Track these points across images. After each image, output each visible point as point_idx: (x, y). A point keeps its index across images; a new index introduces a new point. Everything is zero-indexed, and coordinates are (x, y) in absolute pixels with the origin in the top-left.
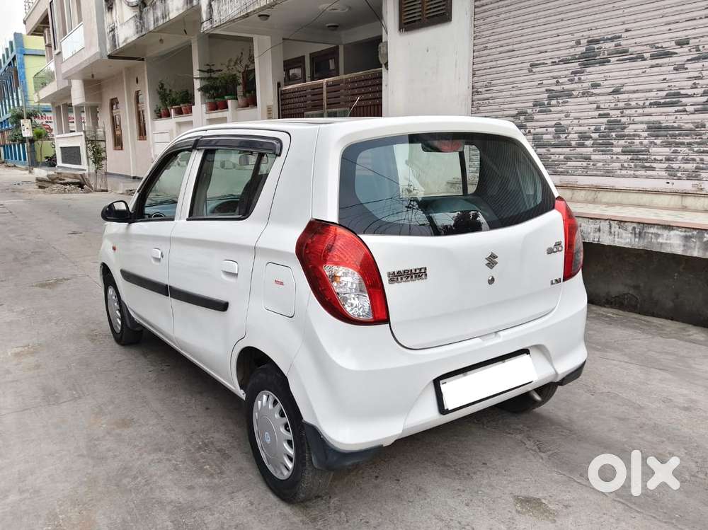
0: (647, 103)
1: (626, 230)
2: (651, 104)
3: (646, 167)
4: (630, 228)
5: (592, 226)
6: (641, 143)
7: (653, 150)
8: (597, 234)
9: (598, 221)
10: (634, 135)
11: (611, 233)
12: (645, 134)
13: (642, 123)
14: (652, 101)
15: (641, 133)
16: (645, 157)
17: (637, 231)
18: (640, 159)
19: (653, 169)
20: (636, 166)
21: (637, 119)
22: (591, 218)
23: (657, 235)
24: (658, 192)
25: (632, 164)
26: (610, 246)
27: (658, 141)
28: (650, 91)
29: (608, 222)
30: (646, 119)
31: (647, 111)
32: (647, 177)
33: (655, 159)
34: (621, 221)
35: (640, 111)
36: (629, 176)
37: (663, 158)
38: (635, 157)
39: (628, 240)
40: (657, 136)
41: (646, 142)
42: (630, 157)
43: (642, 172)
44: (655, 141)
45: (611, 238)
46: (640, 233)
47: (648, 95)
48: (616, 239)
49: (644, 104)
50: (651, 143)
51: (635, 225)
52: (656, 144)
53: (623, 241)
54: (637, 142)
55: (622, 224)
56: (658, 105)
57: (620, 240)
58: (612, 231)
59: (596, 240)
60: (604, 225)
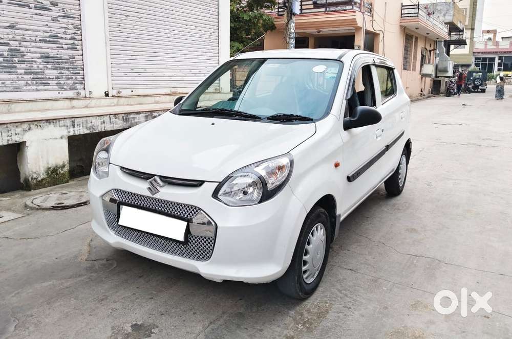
0: (38, 39)
1: (119, 119)
2: (40, 40)
3: (44, 83)
4: (121, 117)
5: (100, 121)
6: (38, 67)
7: (46, 72)
8: (103, 125)
9: (103, 117)
10: (32, 61)
11: (111, 122)
12: (40, 61)
13: (36, 53)
14: (41, 38)
15: (37, 60)
16: (43, 76)
17: (124, 118)
18: (39, 79)
19: (48, 84)
20: (37, 83)
21: (33, 50)
22: (98, 116)
23: (134, 118)
24: (56, 100)
25: (34, 82)
26: (112, 130)
27: (49, 66)
28: (38, 31)
29: (108, 116)
30: (39, 50)
31: (39, 44)
32: (45, 90)
33: (49, 78)
34: (115, 114)
35: (33, 44)
36: (33, 90)
37: (54, 77)
38: (35, 76)
39: (121, 124)
40: (48, 62)
41: (41, 66)
42: (32, 76)
43: (41, 87)
44: (47, 66)
45: (112, 125)
46: (126, 119)
47: (37, 33)
48: (115, 126)
49: (35, 40)
50: (45, 67)
51: (123, 115)
52: (47, 68)
53: (118, 126)
54: (35, 66)
55: (116, 116)
56: (45, 41)
57: (116, 125)
58: (112, 121)
59: (103, 129)
60: (107, 119)
